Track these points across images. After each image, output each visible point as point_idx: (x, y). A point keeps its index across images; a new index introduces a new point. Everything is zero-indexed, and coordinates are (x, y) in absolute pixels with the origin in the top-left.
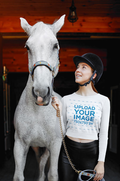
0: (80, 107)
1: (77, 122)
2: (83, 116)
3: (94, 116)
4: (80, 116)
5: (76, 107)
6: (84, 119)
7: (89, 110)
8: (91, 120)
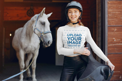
0: (71, 35)
1: (70, 46)
2: (74, 42)
3: (81, 40)
4: (71, 42)
5: (68, 35)
6: (74, 43)
7: (78, 36)
8: (79, 44)
